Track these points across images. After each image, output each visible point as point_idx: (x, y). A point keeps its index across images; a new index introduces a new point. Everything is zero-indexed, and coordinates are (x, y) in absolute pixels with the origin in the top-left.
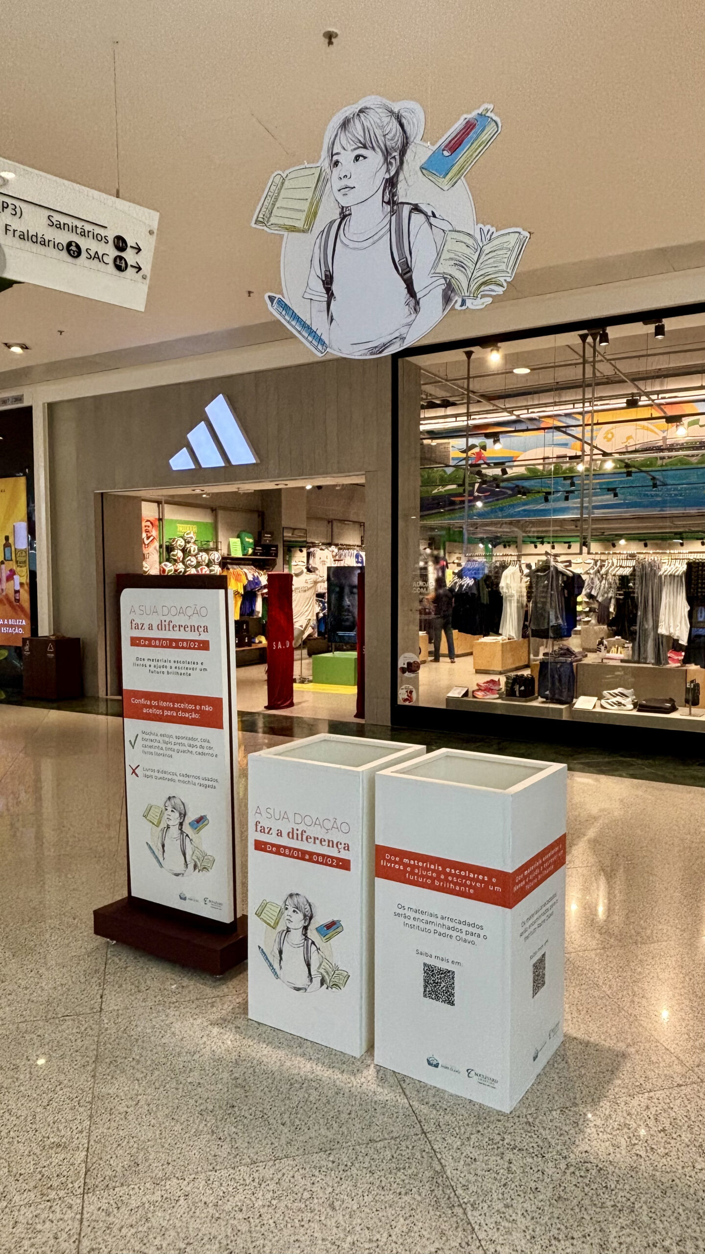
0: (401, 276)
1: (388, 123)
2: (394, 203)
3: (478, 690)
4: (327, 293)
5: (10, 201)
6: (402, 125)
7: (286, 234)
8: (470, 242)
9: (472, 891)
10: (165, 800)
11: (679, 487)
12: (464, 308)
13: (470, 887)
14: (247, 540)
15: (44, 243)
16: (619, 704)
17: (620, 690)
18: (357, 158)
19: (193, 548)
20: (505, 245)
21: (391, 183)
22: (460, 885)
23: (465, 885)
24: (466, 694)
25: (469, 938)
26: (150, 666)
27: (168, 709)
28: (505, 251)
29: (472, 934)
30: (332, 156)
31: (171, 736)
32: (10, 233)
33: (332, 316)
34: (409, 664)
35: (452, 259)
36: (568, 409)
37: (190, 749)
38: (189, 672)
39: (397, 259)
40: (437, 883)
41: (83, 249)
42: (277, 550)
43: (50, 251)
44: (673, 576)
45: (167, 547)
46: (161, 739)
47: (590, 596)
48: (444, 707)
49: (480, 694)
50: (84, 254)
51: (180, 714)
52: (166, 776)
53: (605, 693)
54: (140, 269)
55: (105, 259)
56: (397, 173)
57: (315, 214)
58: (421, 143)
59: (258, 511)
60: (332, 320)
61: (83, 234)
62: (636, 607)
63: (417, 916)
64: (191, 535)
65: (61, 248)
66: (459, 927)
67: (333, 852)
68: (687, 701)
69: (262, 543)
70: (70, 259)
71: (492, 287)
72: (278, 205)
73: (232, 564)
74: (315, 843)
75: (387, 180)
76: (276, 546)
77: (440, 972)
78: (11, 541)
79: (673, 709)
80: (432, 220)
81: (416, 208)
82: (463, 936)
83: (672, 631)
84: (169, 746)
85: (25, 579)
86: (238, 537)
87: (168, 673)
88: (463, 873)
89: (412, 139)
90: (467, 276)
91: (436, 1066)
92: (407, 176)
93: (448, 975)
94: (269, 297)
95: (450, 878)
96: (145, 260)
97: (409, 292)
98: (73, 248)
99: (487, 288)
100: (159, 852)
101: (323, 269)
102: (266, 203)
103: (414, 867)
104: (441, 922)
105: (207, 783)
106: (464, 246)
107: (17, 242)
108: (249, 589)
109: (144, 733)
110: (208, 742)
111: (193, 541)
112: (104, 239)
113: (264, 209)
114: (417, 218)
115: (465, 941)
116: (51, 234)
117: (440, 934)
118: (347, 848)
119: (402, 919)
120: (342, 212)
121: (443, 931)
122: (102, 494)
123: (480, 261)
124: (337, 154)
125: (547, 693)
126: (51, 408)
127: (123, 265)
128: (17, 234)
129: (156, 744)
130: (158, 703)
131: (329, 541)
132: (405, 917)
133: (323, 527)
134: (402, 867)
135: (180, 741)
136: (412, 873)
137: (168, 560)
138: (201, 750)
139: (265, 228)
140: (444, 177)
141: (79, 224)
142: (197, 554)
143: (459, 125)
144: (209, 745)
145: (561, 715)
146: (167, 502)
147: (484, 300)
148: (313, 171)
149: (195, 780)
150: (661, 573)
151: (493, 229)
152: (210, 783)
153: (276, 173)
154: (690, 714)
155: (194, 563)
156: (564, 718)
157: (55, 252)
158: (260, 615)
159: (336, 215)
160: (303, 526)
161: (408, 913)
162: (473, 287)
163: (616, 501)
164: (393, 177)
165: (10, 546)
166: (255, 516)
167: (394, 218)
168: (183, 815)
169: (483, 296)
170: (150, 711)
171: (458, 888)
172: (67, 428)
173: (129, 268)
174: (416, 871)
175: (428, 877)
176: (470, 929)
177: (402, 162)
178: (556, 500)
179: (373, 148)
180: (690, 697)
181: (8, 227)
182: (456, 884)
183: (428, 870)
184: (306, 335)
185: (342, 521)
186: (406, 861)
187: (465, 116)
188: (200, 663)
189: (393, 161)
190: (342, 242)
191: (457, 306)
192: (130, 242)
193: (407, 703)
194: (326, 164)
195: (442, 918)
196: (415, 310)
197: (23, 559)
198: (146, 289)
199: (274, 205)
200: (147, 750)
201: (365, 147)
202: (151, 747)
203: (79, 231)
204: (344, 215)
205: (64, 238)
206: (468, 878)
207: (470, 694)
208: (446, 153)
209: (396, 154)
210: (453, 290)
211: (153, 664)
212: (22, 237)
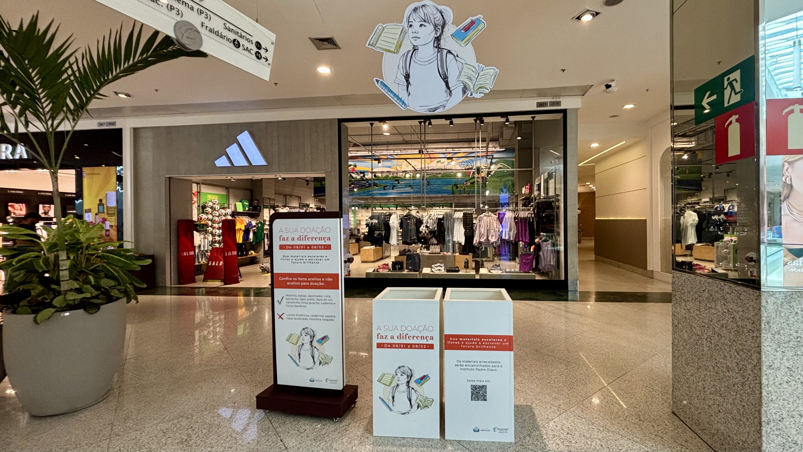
0: (443, 79)
1: (436, 14)
2: (439, 48)
3: (380, 268)
4: (407, 82)
5: (204, 10)
6: (442, 16)
7: (385, 52)
8: (474, 70)
9: (495, 347)
10: (301, 330)
11: (434, 186)
12: (472, 97)
13: (494, 345)
14: (245, 203)
15: (222, 37)
16: (439, 270)
17: (438, 264)
18: (421, 25)
19: (217, 207)
20: (489, 73)
21: (438, 39)
22: (489, 345)
23: (491, 345)
24: (374, 271)
25: (494, 368)
26: (292, 260)
27: (304, 281)
28: (488, 76)
29: (495, 366)
30: (409, 22)
31: (306, 296)
32: (204, 28)
33: (409, 93)
34: (348, 259)
35: (465, 75)
36: (392, 152)
37: (318, 302)
38: (317, 261)
39: (441, 72)
40: (477, 347)
41: (241, 44)
42: (260, 209)
43: (224, 41)
44: (458, 219)
45: (202, 206)
46: (299, 298)
47: (427, 227)
48: (364, 277)
49: (381, 270)
50: (241, 47)
51: (311, 284)
52: (301, 317)
53: (433, 266)
54: (267, 60)
55: (251, 51)
56: (440, 36)
57: (400, 46)
58: (452, 25)
59: (250, 190)
60: (409, 95)
61: (241, 36)
62: (445, 231)
63: (467, 364)
64: (216, 200)
65: (230, 41)
66: (489, 364)
67: (424, 342)
68: (465, 267)
69: (253, 205)
70: (234, 48)
71: (484, 89)
72: (380, 39)
73: (237, 215)
74: (413, 339)
75: (435, 37)
76: (260, 207)
77: (480, 387)
78: (104, 202)
79: (458, 271)
80: (457, 58)
81: (449, 52)
82: (491, 368)
83: (459, 239)
84: (304, 301)
85: (114, 223)
86: (240, 202)
87: (304, 263)
88: (490, 340)
89: (447, 22)
90: (472, 83)
91: (478, 431)
92: (445, 37)
93: (484, 387)
94: (376, 80)
95: (484, 343)
96: (270, 55)
97: (447, 87)
98: (236, 43)
99: (482, 90)
100: (297, 359)
101: (405, 71)
102: (374, 37)
103: (465, 342)
104: (479, 364)
105: (328, 318)
106: (471, 71)
107: (207, 32)
108: (247, 227)
109: (287, 295)
110: (330, 297)
111: (216, 203)
112: (250, 41)
113: (373, 39)
114: (450, 56)
115: (492, 370)
116: (225, 33)
117: (479, 370)
118: (432, 338)
119: (459, 367)
120: (414, 48)
121: (480, 368)
122: (170, 178)
123: (478, 78)
124: (411, 22)
125: (410, 267)
126: (136, 131)
127: (260, 57)
128: (208, 29)
129: (296, 301)
130: (297, 279)
131: (284, 205)
132: (461, 366)
133: (281, 198)
134: (459, 343)
135: (311, 298)
136: (464, 344)
137: (203, 213)
138: (324, 302)
139: (374, 48)
140: (462, 41)
141: (240, 31)
142: (219, 210)
143: (468, 21)
144: (330, 298)
145: (417, 276)
146: (202, 184)
147: (481, 94)
148: (398, 27)
149: (320, 318)
150: (454, 217)
151: (483, 66)
152: (330, 318)
153: (379, 25)
154: (466, 272)
155: (217, 215)
156: (418, 277)
157: (227, 43)
158: (252, 241)
159: (411, 48)
160: (273, 197)
161: (462, 363)
162: (476, 88)
163: (412, 191)
164: (438, 37)
165: (103, 205)
166: (248, 191)
167: (439, 54)
168: (313, 337)
169: (480, 93)
170: (292, 283)
171: (487, 347)
172: (147, 141)
173: (262, 59)
174: (466, 343)
175: (472, 345)
176: (494, 364)
177: (442, 31)
178: (389, 189)
179: (429, 23)
180: (466, 265)
181: (203, 24)
182: (486, 345)
183: (472, 341)
184: (396, 99)
185: (290, 196)
186: (461, 339)
187: (470, 18)
188: (325, 257)
189: (438, 30)
190: (414, 61)
191: (469, 96)
192: (263, 46)
193: (348, 277)
194: (406, 26)
195: (480, 362)
196: (450, 95)
197: (112, 212)
198: (270, 70)
199: (378, 38)
200: (290, 304)
201: (425, 21)
202: (292, 303)
203: (239, 35)
204: (415, 49)
205: (232, 36)
206: (493, 342)
207: (376, 271)
208: (463, 31)
209: (440, 27)
210: (467, 89)
211: (294, 258)
212: (211, 31)
